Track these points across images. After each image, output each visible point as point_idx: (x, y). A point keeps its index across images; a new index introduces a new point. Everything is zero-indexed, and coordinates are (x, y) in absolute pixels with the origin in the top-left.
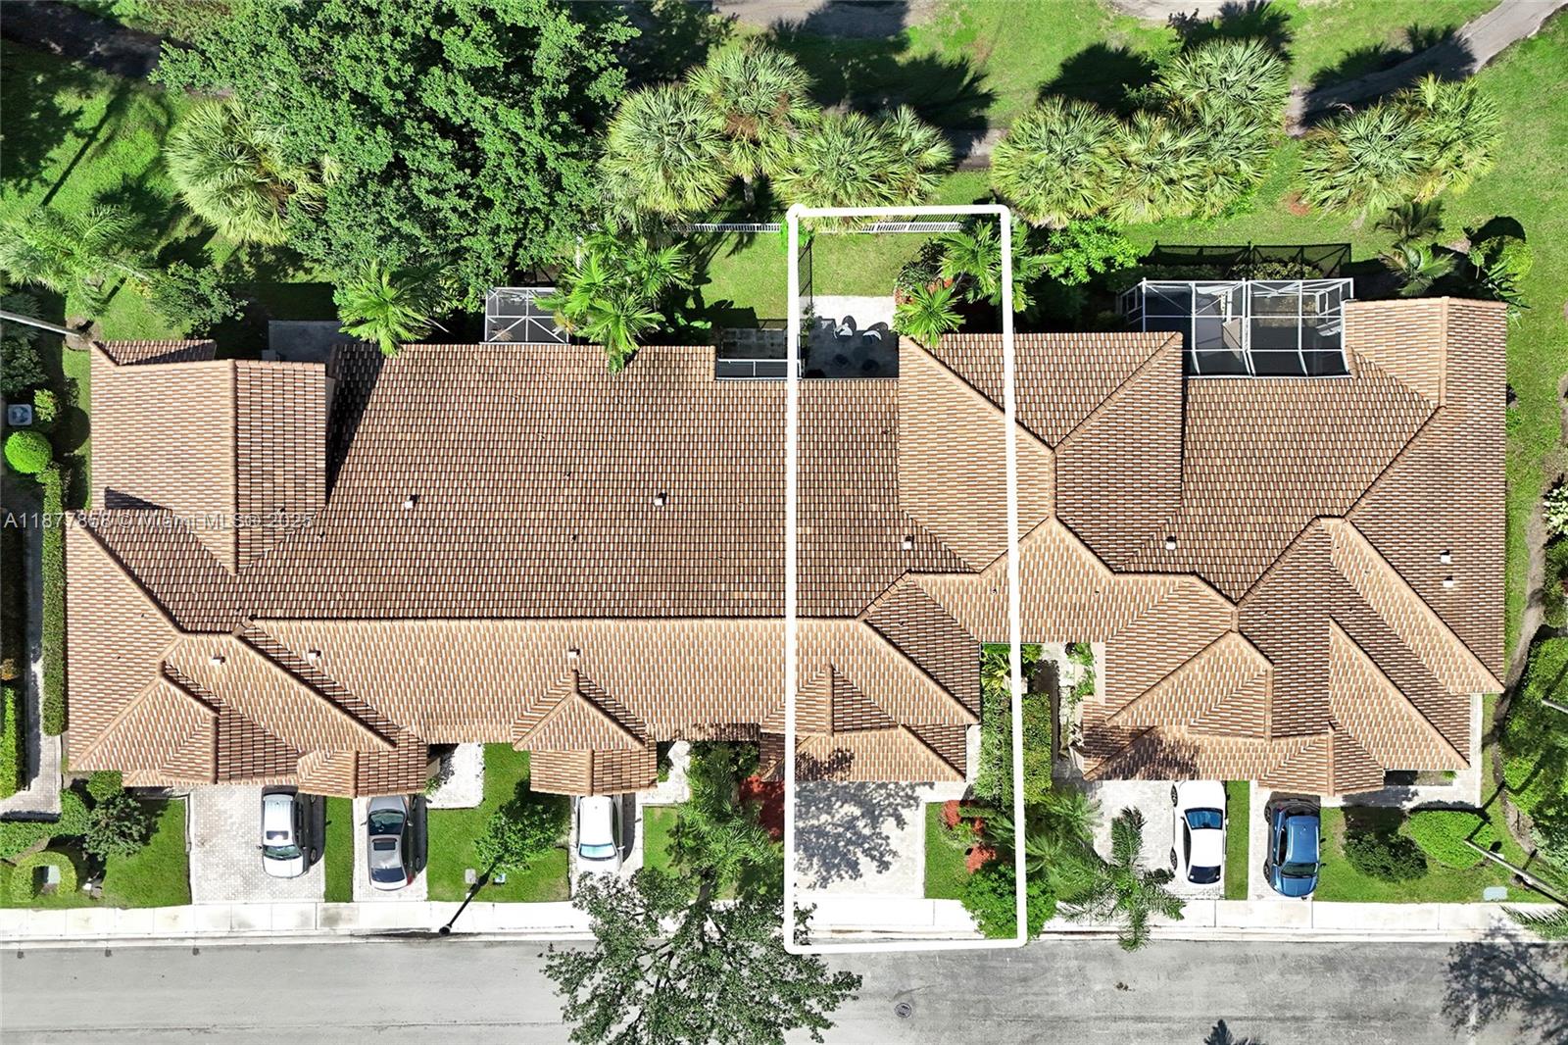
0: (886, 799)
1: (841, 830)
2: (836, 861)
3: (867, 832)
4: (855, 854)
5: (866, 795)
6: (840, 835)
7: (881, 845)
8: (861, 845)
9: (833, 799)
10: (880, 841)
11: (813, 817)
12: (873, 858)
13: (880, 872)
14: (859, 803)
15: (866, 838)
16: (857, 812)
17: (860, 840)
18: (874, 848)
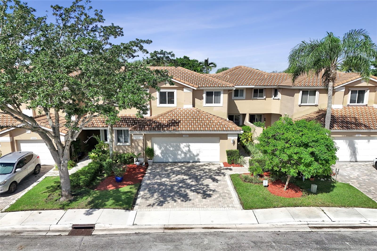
0: (203, 174)
1: (176, 183)
2: (171, 194)
3: (193, 183)
4: (185, 191)
5: (192, 173)
6: (175, 185)
7: (203, 188)
8: (189, 188)
9: (171, 174)
10: (202, 187)
11: (157, 179)
12: (198, 193)
13: (205, 198)
14: (188, 175)
15: (192, 186)
16: (185, 177)
17: (189, 186)
18: (199, 189)
